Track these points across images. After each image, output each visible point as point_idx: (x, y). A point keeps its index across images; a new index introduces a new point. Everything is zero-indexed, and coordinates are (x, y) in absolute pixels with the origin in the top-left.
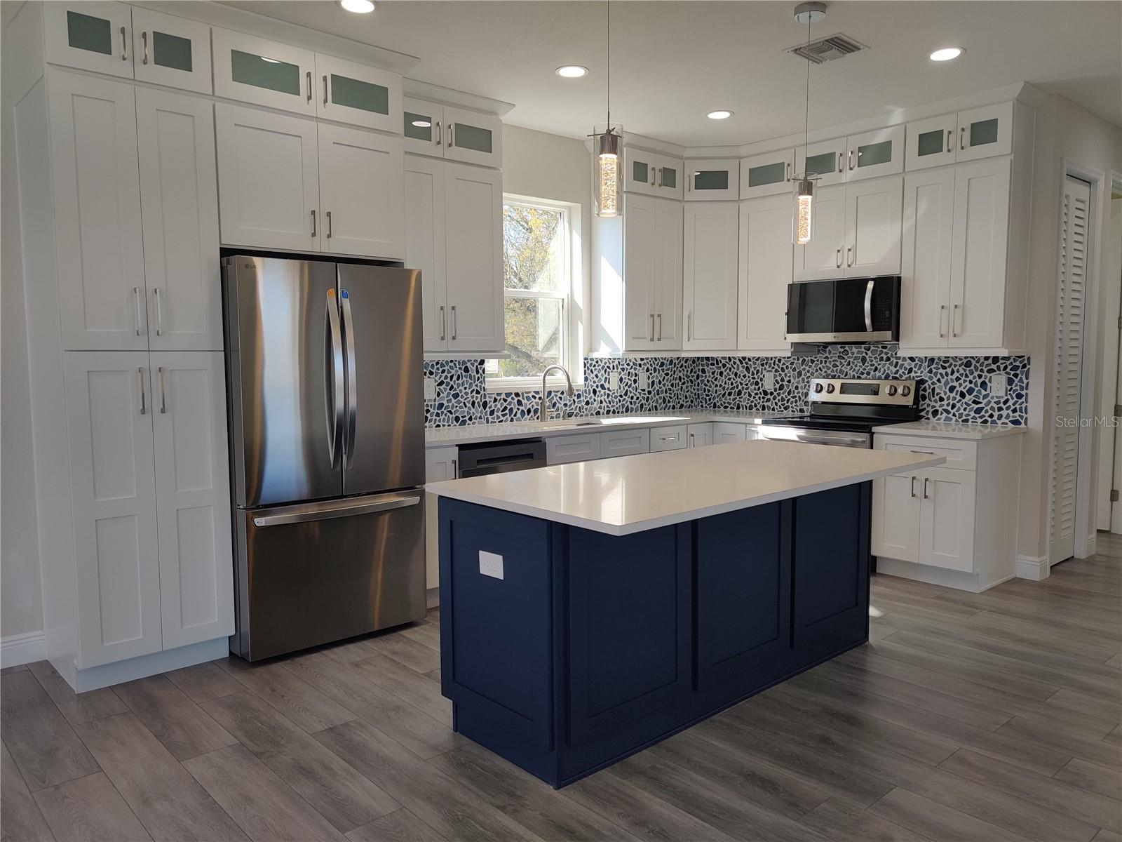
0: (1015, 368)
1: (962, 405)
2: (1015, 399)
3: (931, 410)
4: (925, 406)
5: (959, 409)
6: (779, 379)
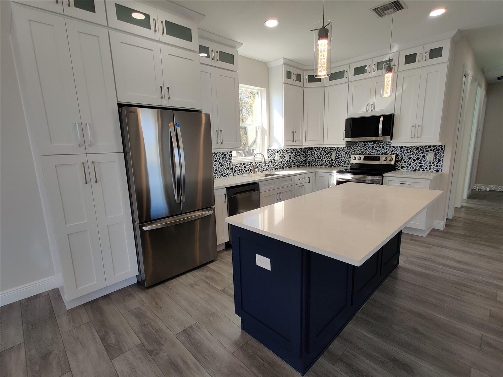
0: (438, 150)
1: (414, 164)
2: (437, 162)
3: (400, 166)
4: (398, 165)
6: (337, 155)
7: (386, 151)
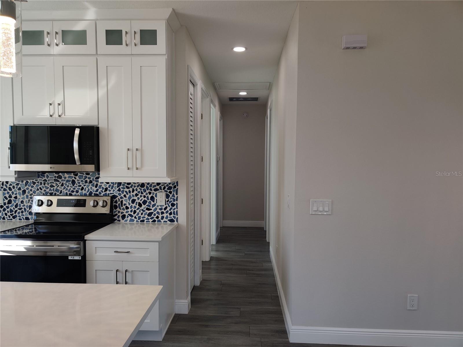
0: (170, 188)
1: (140, 211)
2: (171, 207)
3: (121, 215)
4: (117, 213)
5: (138, 214)
7: (95, 189)
